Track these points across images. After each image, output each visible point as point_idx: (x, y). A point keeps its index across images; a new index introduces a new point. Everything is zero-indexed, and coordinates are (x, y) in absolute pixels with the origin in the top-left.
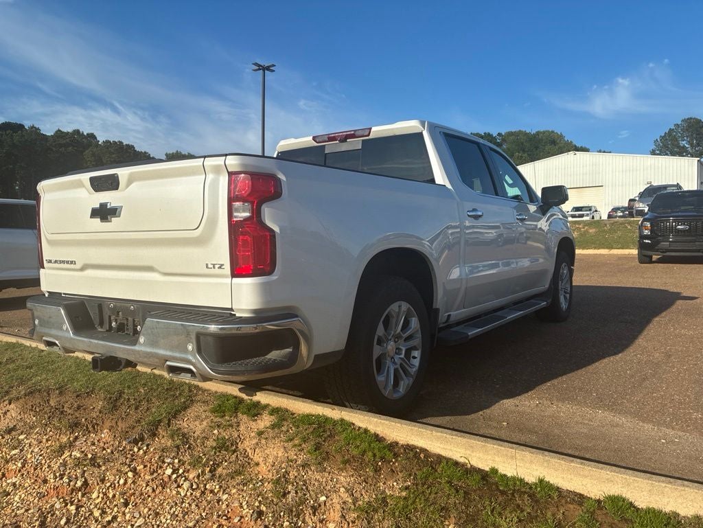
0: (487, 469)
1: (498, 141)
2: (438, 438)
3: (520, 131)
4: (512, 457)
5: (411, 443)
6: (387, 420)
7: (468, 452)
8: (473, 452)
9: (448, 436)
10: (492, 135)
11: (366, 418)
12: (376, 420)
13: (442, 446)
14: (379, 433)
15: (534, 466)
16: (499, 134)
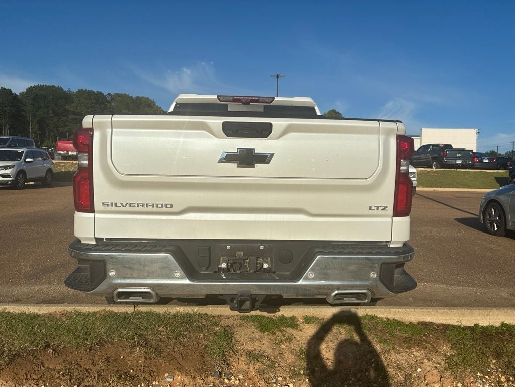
0: (473, 325)
1: (108, 99)
2: (441, 313)
3: (125, 94)
4: (487, 315)
5: (421, 320)
6: (403, 309)
7: (461, 318)
8: (464, 317)
9: (448, 311)
10: (103, 94)
11: (387, 310)
12: (394, 310)
13: (443, 318)
14: (397, 318)
15: (499, 317)
16: (109, 94)
